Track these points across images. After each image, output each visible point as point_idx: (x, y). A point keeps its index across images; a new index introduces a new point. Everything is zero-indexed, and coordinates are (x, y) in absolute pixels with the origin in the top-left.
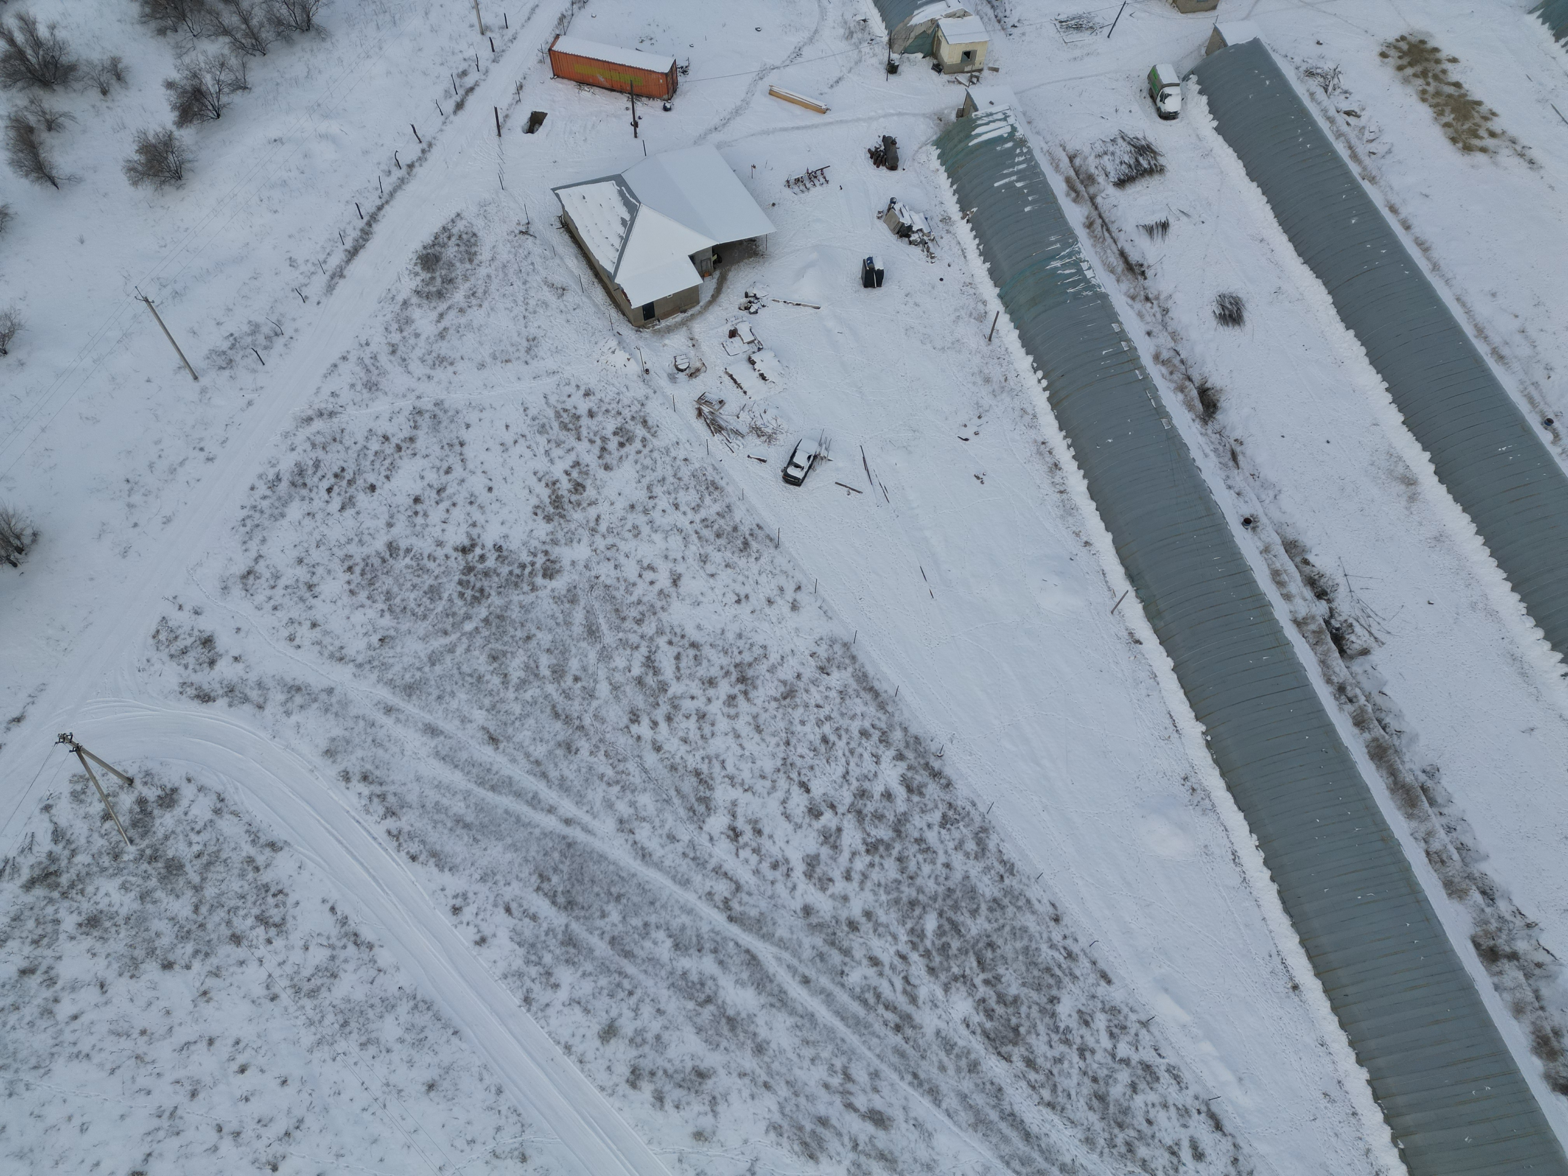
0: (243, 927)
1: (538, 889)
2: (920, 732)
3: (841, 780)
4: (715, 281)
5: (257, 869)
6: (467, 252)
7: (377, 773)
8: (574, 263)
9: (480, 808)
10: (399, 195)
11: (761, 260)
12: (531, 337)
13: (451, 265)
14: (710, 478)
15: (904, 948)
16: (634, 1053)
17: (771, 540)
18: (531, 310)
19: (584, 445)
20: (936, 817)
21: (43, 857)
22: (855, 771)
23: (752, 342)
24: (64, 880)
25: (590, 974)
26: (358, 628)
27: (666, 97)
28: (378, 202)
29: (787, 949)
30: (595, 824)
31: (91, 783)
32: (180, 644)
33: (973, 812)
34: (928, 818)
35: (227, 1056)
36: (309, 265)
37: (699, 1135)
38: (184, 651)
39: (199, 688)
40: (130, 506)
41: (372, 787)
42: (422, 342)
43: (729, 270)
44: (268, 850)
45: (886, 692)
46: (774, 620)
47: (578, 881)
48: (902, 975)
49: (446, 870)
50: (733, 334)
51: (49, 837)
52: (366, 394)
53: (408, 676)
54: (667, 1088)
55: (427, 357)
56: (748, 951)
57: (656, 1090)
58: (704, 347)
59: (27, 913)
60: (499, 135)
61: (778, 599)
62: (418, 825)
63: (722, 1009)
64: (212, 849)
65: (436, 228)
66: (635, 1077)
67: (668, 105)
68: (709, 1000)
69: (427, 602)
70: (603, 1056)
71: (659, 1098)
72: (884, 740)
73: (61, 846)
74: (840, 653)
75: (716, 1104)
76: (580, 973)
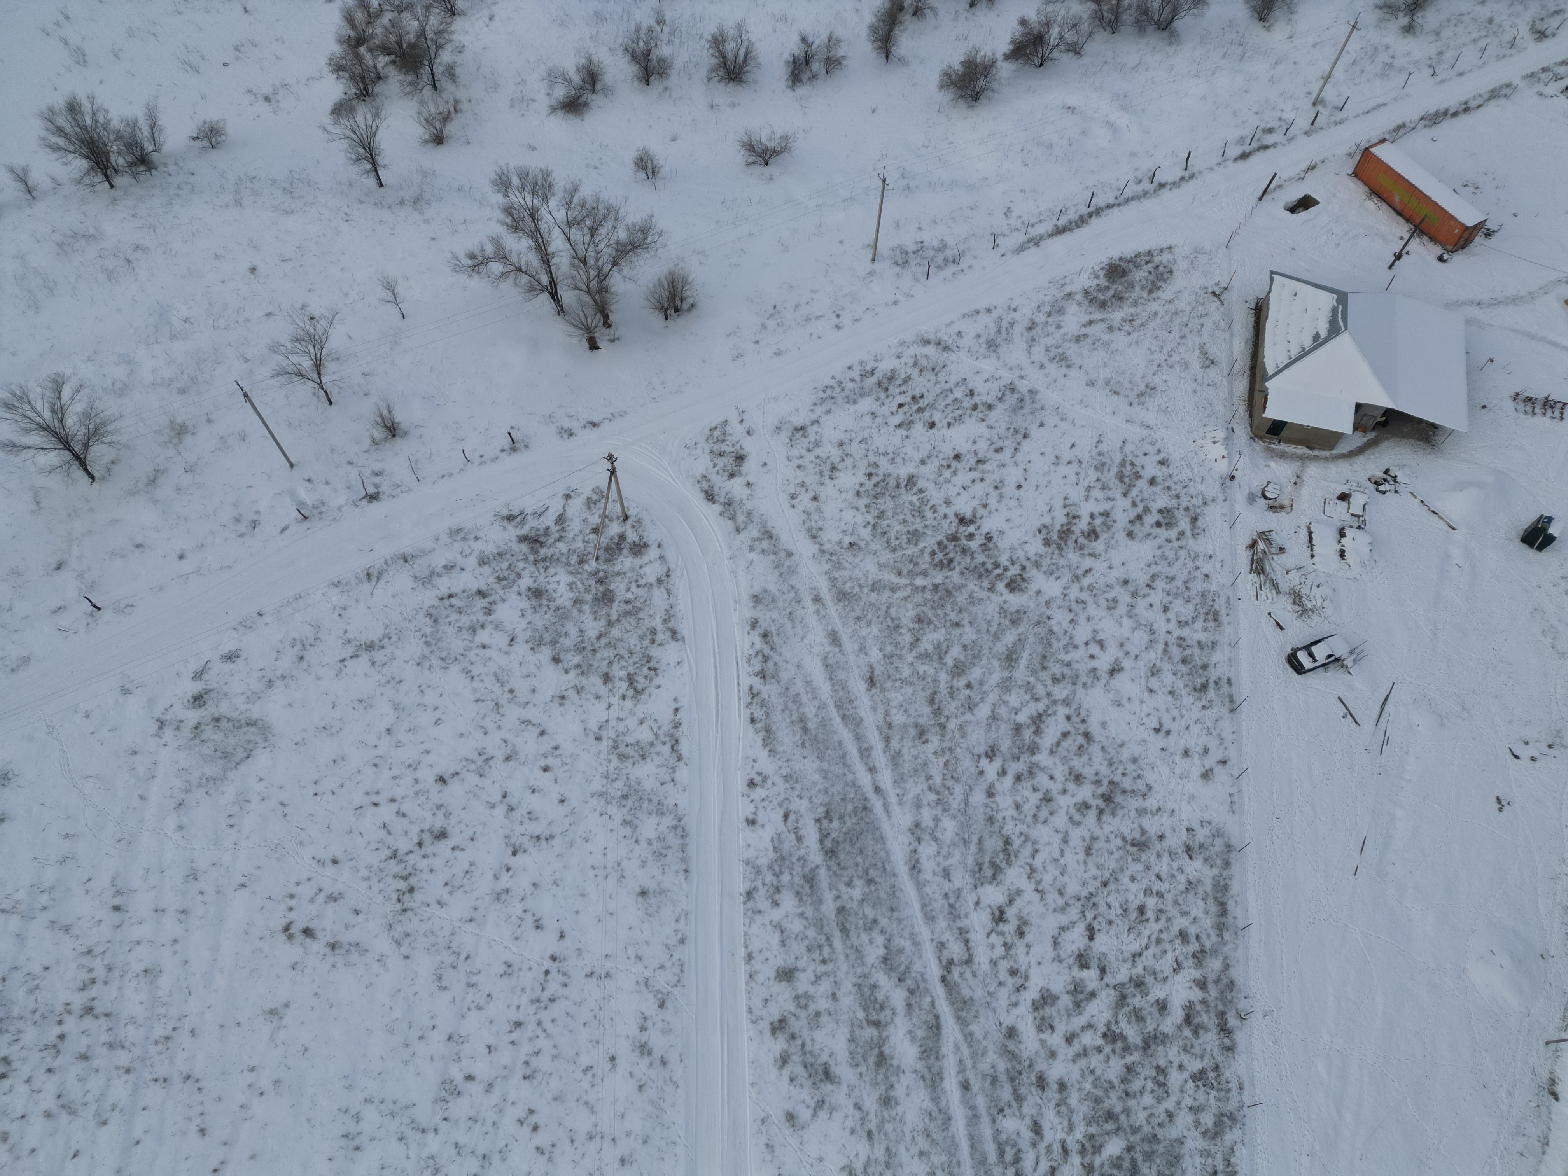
0: (616, 674)
1: (818, 821)
2: (1240, 981)
3: (1127, 955)
4: (1365, 440)
5: (653, 641)
6: (1153, 283)
7: (776, 638)
8: (1240, 347)
9: (824, 724)
10: (1134, 204)
11: (1429, 449)
12: (1152, 385)
13: (1132, 285)
14: (1216, 607)
15: (1073, 1145)
16: (791, 1007)
17: (1232, 701)
18: (1170, 363)
19: (1126, 503)
20: (1196, 1066)
21: (542, 528)
22: (1148, 958)
23: (1358, 516)
24: (543, 552)
25: (806, 919)
26: (843, 523)
27: (1449, 248)
28: (1112, 201)
29: (970, 1046)
30: (895, 809)
31: (603, 501)
32: (723, 447)
33: (1234, 1092)
34: (1186, 1059)
35: (544, 751)
36: (1020, 221)
37: (791, 1117)
38: (721, 454)
39: (711, 487)
40: (764, 326)
41: (765, 646)
42: (1058, 335)
43: (1387, 439)
44: (669, 634)
45: (1235, 918)
46: (1177, 772)
47: (851, 841)
48: (1052, 1163)
49: (768, 749)
50: (1344, 497)
51: (555, 517)
52: (983, 349)
53: (849, 585)
54: (796, 1058)
55: (1053, 349)
56: (937, 1017)
57: (786, 1051)
58: (1305, 491)
59: (508, 556)
60: (1260, 199)
61: (1196, 757)
62: (773, 699)
63: (882, 1042)
64: (638, 604)
65: (1142, 249)
66: (779, 1026)
67: (1446, 257)
68: (877, 1024)
69: (904, 538)
70: (768, 988)
71: (784, 1060)
72: (1199, 957)
73: (557, 528)
74: (1217, 849)
75: (821, 1107)
76: (799, 910)
